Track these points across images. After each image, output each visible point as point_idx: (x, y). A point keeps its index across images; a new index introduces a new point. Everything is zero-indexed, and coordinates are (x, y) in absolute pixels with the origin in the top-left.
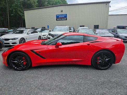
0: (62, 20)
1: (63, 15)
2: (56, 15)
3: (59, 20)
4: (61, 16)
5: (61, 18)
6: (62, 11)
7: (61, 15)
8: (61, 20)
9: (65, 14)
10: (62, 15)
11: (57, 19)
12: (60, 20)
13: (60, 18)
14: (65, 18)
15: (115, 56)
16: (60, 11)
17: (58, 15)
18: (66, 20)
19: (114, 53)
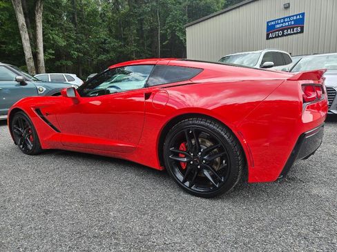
0: (287, 35)
1: (289, 17)
2: (268, 23)
3: (276, 37)
4: (284, 22)
5: (283, 30)
6: (287, 7)
7: (284, 19)
8: (283, 35)
9: (296, 15)
10: (286, 20)
11: (268, 35)
12: (279, 36)
13: (279, 31)
14: (297, 27)
15: (242, 147)
16: (282, 6)
17: (273, 23)
18: (302, 31)
19: (234, 132)
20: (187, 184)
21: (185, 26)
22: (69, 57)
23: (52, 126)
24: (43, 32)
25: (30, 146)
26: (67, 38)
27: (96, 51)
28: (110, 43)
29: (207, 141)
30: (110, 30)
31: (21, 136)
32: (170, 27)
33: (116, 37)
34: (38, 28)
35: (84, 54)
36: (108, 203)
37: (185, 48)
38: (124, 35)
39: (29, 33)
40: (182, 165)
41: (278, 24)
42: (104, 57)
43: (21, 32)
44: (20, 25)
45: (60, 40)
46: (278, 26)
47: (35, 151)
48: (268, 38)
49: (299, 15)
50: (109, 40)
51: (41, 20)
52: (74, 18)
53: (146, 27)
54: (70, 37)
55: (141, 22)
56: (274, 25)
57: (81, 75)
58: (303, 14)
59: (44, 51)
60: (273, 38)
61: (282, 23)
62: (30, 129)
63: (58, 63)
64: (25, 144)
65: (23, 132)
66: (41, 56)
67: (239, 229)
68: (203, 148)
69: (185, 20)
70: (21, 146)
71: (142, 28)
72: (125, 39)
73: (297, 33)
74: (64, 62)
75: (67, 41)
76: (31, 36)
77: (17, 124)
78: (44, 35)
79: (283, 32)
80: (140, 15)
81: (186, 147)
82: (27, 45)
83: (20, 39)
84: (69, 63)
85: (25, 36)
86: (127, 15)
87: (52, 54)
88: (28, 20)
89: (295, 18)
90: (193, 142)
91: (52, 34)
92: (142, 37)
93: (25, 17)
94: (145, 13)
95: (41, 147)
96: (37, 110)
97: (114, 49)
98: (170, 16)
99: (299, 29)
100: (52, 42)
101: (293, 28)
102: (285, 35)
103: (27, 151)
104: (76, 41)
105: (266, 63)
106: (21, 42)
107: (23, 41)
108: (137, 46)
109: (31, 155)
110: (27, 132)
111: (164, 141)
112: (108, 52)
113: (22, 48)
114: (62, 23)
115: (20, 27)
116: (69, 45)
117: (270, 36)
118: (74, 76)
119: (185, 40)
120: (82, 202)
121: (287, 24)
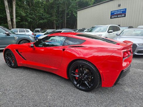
0: (119, 17)
1: (120, 10)
2: (111, 12)
3: (114, 18)
4: (118, 12)
5: (117, 15)
6: (119, 6)
7: (118, 10)
8: (117, 17)
9: (123, 9)
10: (119, 11)
11: (111, 17)
12: (115, 18)
13: (115, 15)
14: (123, 14)
15: (100, 74)
16: (117, 5)
17: (113, 12)
18: (125, 16)
19: (97, 67)
20: (78, 85)
21: (77, 10)
22: (27, 20)
23: (23, 57)
24: (16, 9)
25: (13, 65)
26: (26, 13)
27: (38, 18)
28: (44, 15)
29: (86, 69)
30: (45, 10)
31: (9, 60)
32: (71, 10)
33: (47, 13)
34: (13, 8)
35: (33, 20)
36: (47, 92)
37: (77, 20)
38: (51, 12)
39: (9, 10)
40: (76, 78)
41: (115, 12)
42: (42, 21)
43: (6, 9)
44: (6, 6)
45: (23, 13)
46: (115, 13)
47: (15, 67)
48: (111, 18)
49: (124, 9)
50: (44, 14)
51: (15, 4)
52: (29, 3)
53: (60, 9)
54: (27, 12)
55: (58, 7)
56: (114, 13)
57: (31, 29)
58: (126, 9)
59: (16, 18)
60: (113, 18)
61: (117, 12)
62: (13, 58)
63: (22, 23)
64: (10, 63)
65: (10, 58)
66: (15, 20)
67: (97, 106)
68: (85, 72)
69: (77, 8)
70: (9, 64)
71: (58, 10)
72: (51, 14)
73: (123, 17)
74: (24, 23)
75: (26, 14)
76: (10, 11)
77: (7, 55)
78: (16, 11)
79: (117, 16)
80: (58, 4)
81: (78, 71)
82: (8, 15)
83: (6, 12)
84: (27, 23)
85: (8, 11)
86: (52, 4)
87: (19, 19)
88: (9, 4)
89: (122, 10)
90: (81, 69)
91: (19, 11)
92: (58, 14)
93: (8, 3)
94: (60, 3)
95: (17, 65)
96: (17, 50)
97: (46, 18)
98: (71, 6)
99: (124, 15)
100: (19, 14)
101: (121, 14)
102: (118, 17)
103: (11, 67)
104: (30, 14)
105: (110, 31)
106: (6, 13)
107: (7, 13)
108: (56, 17)
109: (13, 68)
110: (12, 59)
111: (69, 68)
112: (43, 19)
113: (6, 16)
114: (24, 6)
115: (6, 7)
116: (27, 16)
117: (112, 17)
118: (29, 30)
119: (77, 16)
120: (36, 91)
121: (119, 13)
